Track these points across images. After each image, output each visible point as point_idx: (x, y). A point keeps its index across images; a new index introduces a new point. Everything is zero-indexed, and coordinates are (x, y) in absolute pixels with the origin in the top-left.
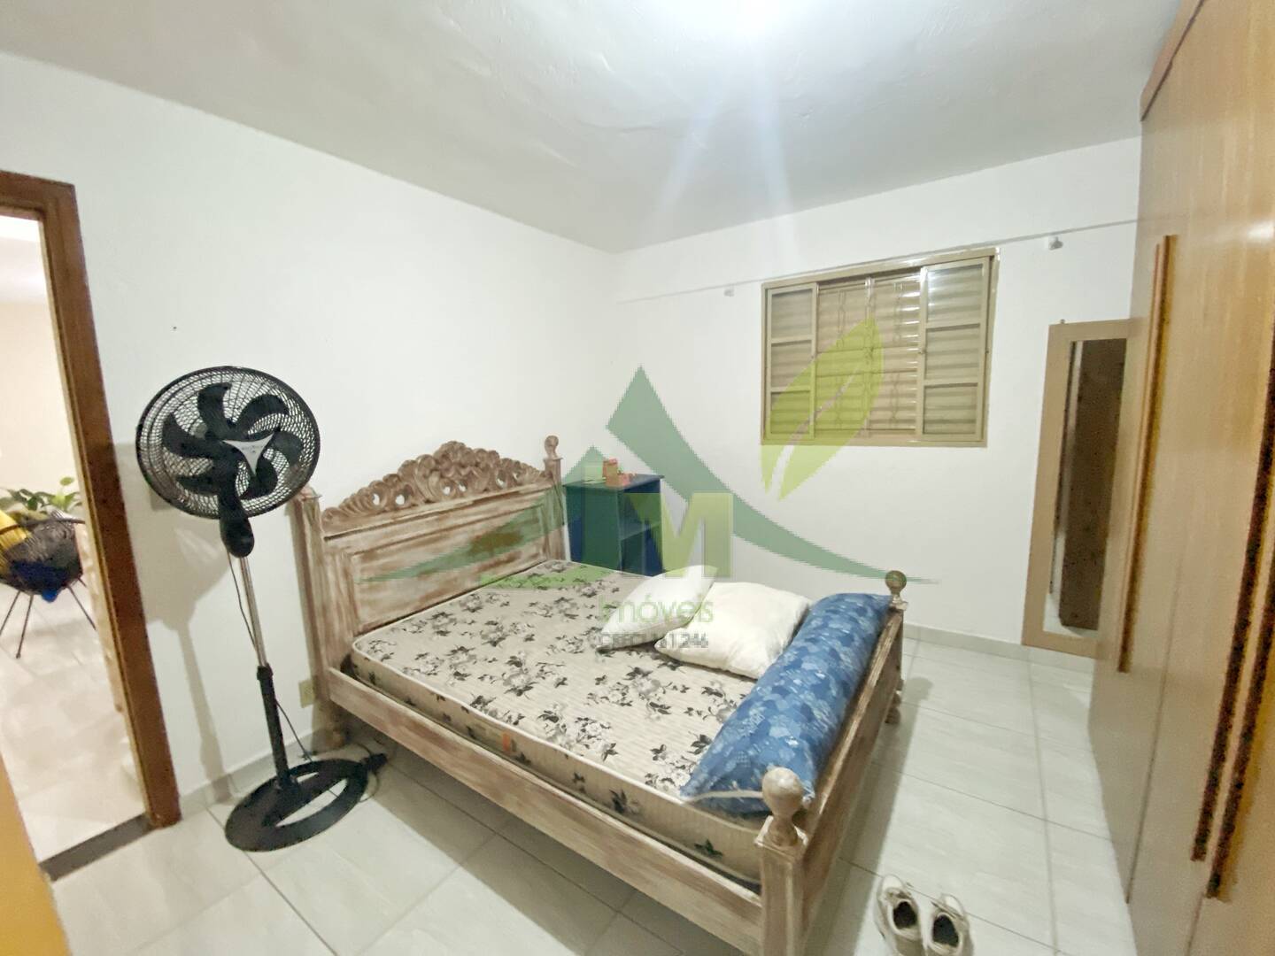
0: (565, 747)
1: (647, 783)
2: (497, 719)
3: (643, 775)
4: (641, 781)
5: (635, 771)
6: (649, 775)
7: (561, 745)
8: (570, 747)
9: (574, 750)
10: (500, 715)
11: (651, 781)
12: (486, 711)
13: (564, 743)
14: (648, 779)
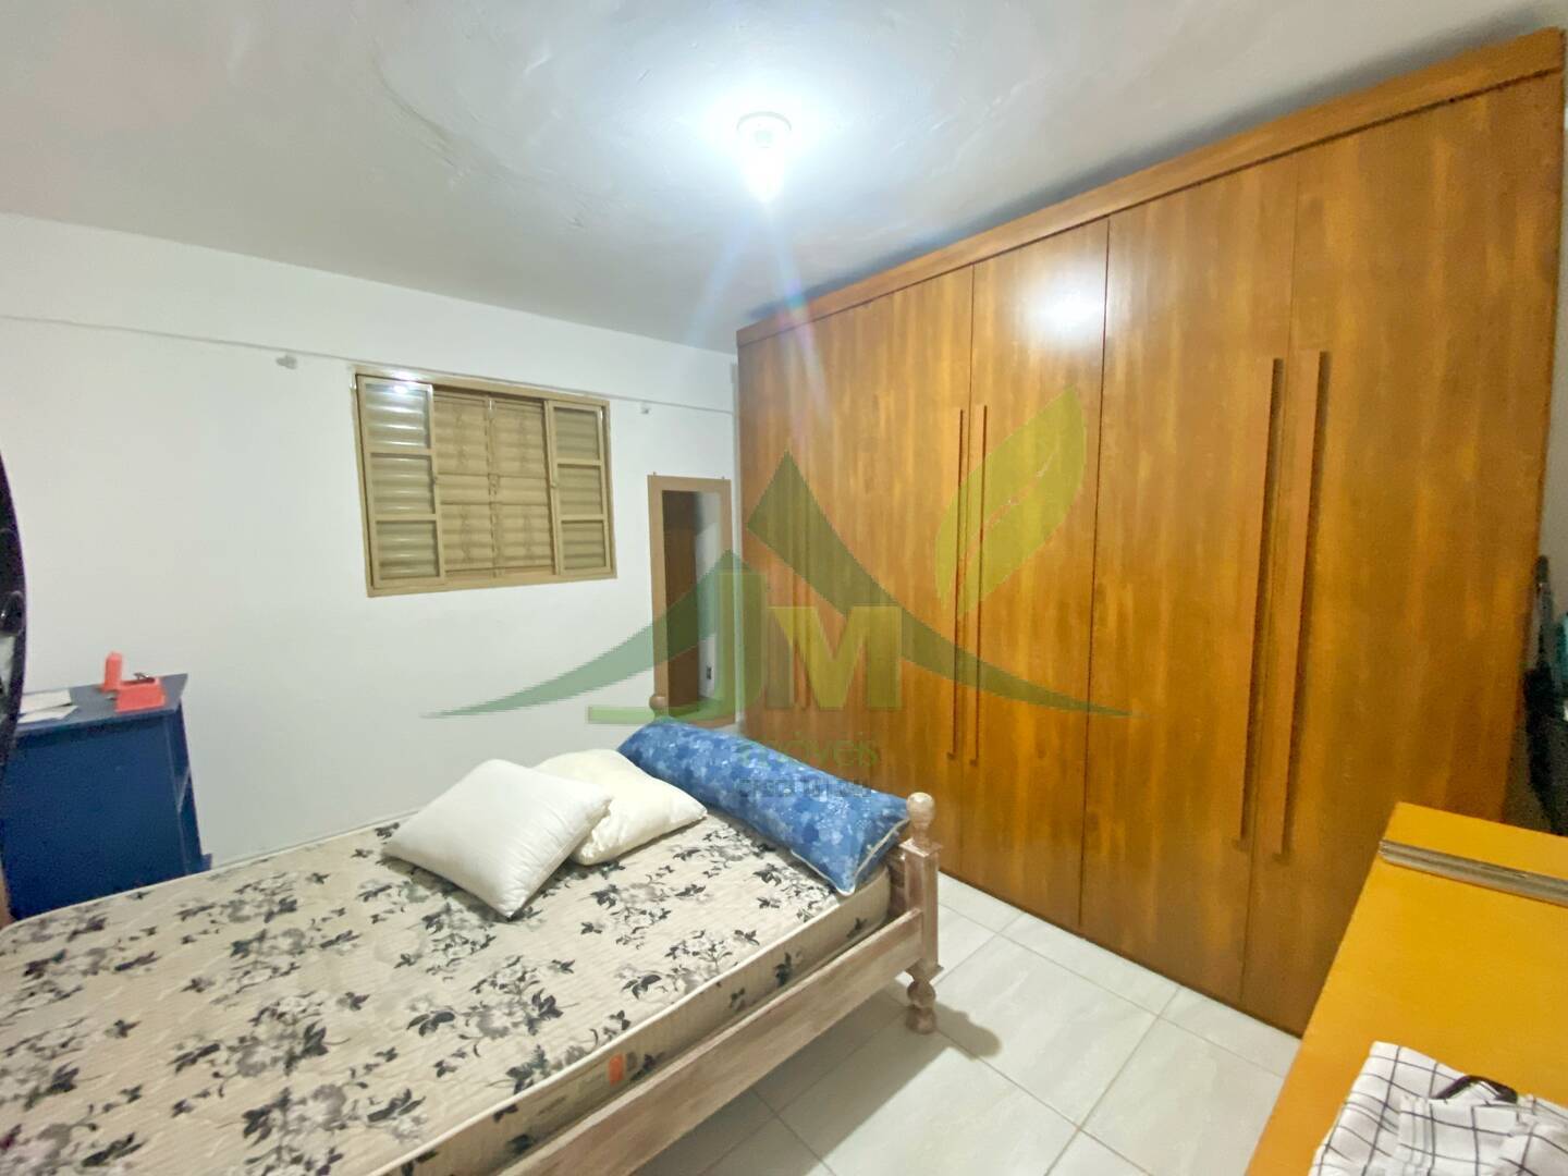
0: (714, 976)
1: (805, 921)
2: (588, 1053)
3: (796, 919)
4: (799, 924)
5: (789, 923)
6: (799, 915)
7: (706, 980)
8: (718, 972)
9: (721, 969)
10: (588, 1046)
11: (806, 916)
12: (559, 1067)
13: (706, 976)
14: (802, 918)
